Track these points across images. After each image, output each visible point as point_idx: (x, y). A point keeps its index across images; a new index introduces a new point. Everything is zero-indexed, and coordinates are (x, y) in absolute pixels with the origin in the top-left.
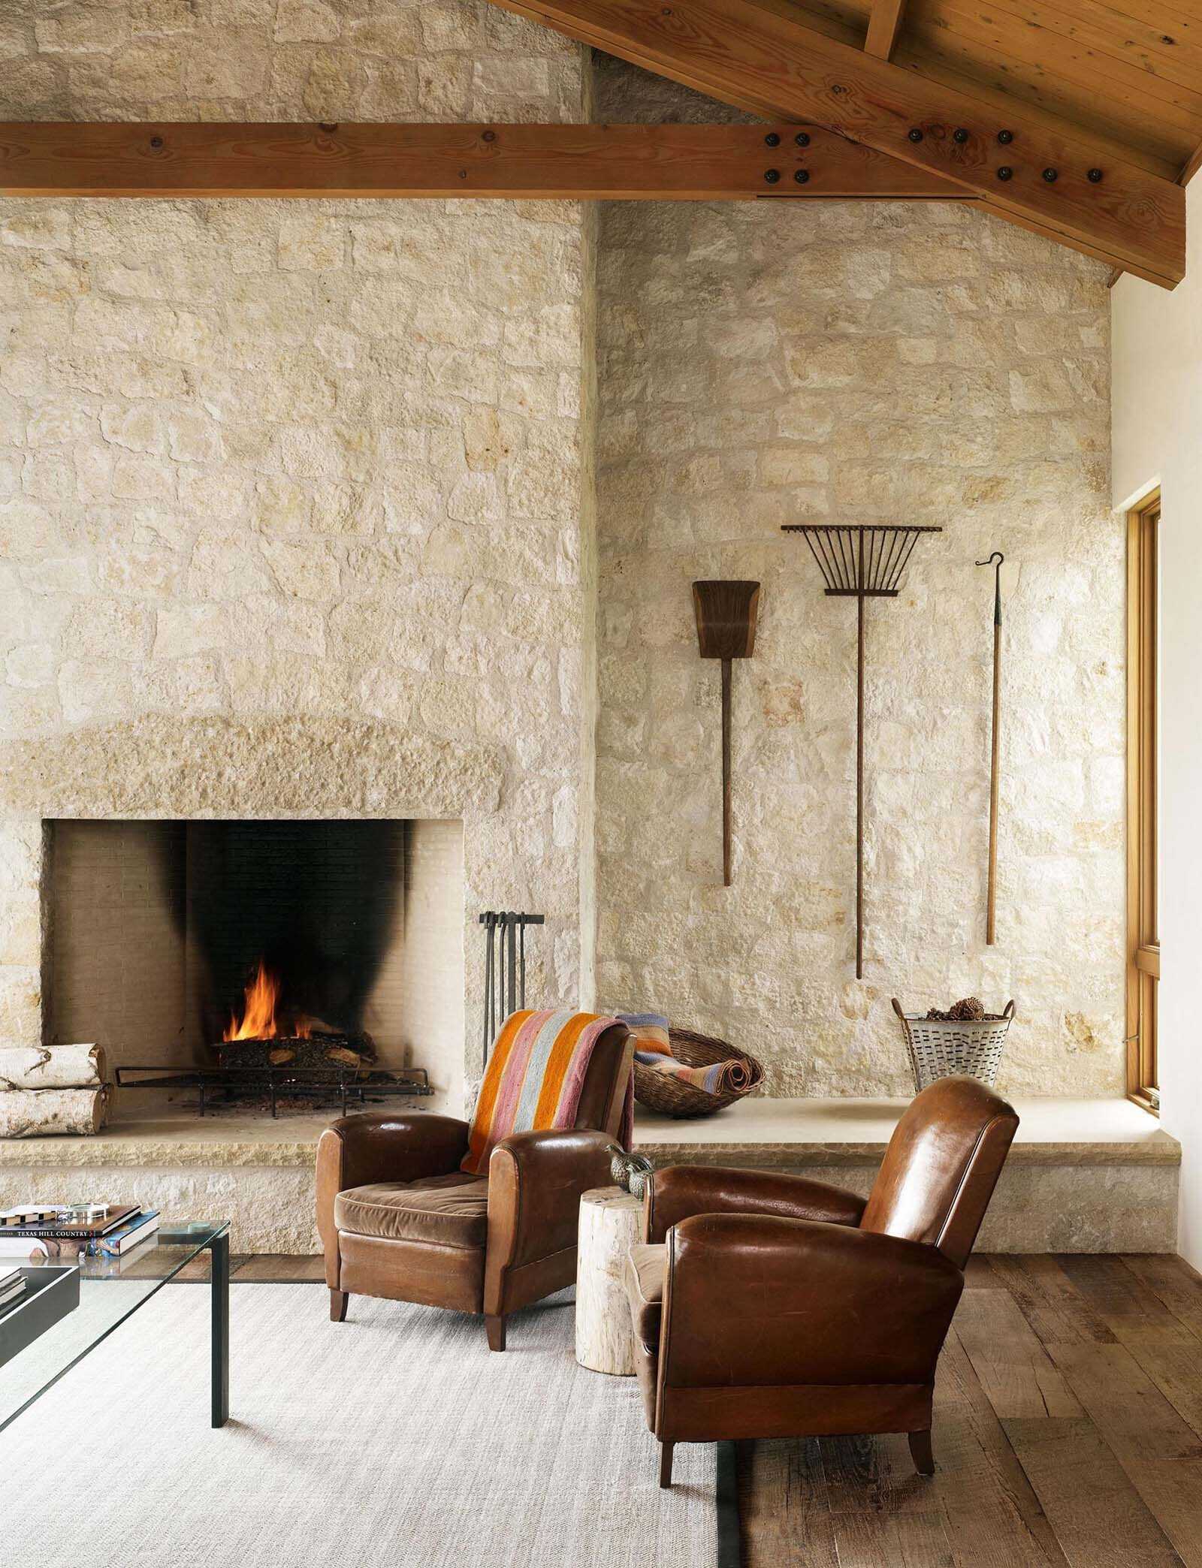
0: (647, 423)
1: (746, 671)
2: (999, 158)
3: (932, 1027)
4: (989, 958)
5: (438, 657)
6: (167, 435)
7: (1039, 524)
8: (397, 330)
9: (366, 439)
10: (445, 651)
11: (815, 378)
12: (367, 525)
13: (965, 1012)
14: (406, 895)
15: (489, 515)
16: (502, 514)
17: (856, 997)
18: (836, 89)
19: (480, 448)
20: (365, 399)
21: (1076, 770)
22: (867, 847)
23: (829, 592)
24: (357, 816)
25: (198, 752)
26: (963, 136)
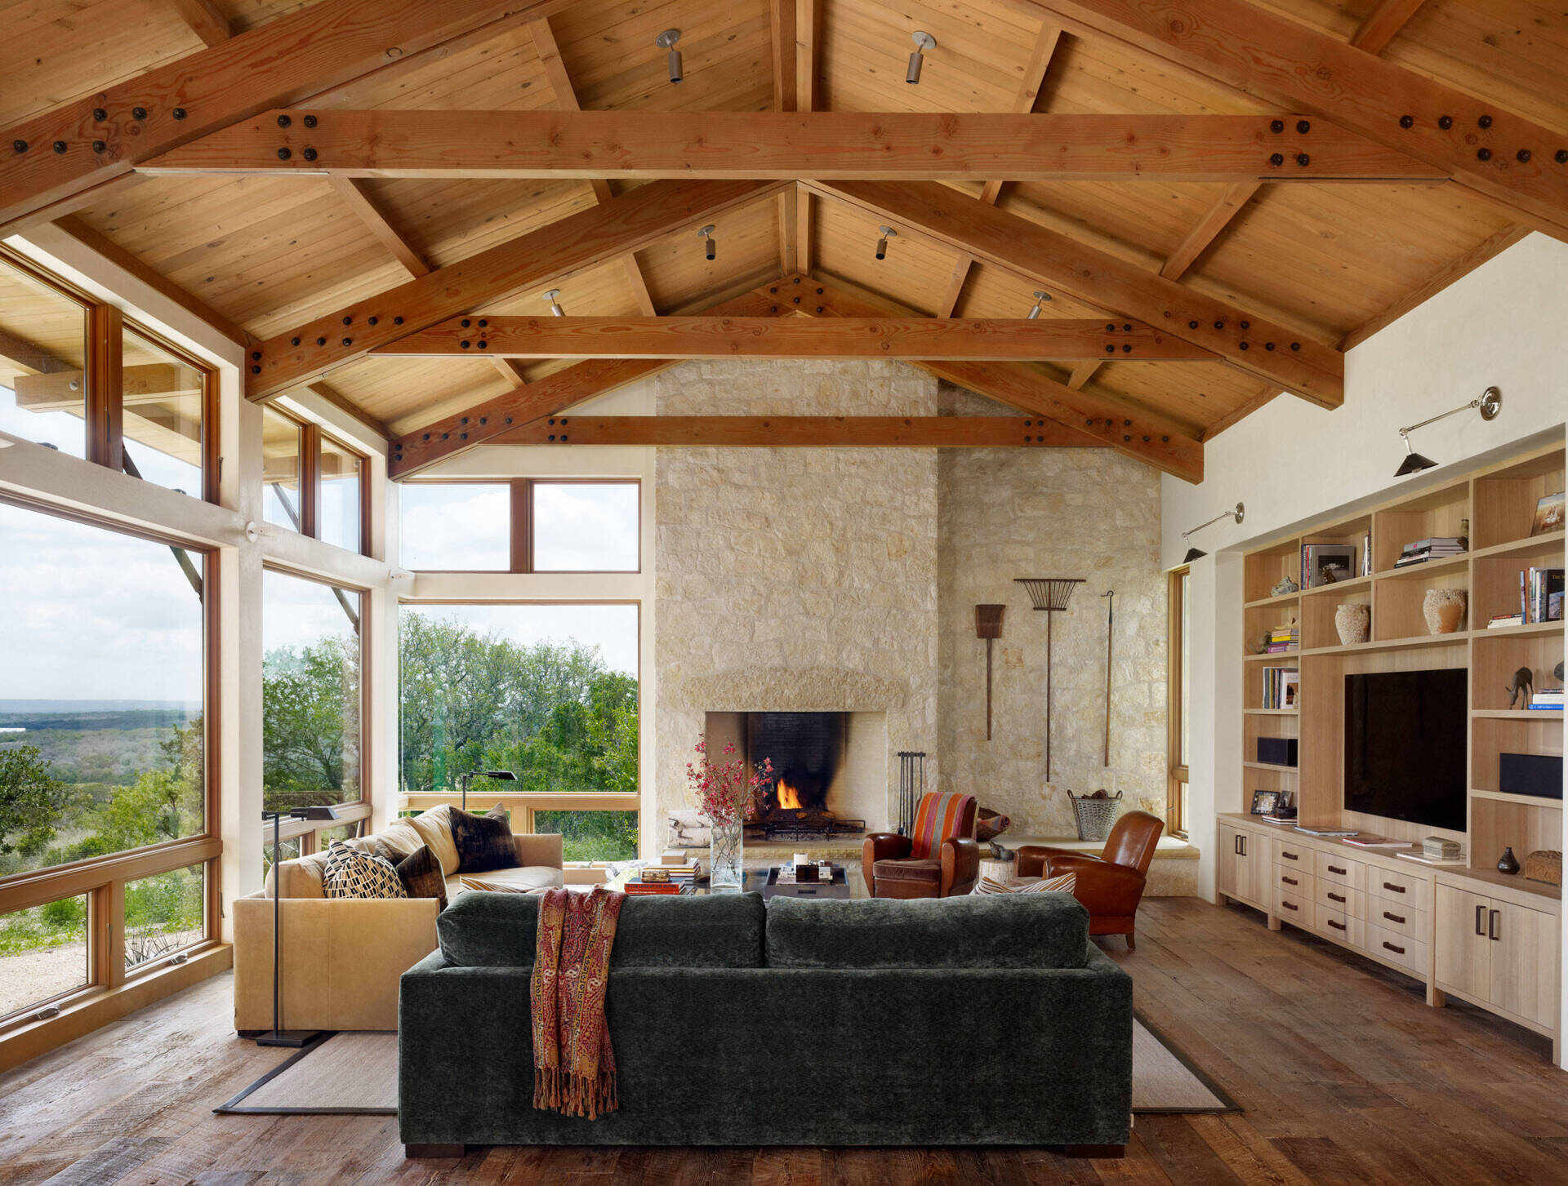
0: (953, 533)
1: (997, 644)
2: (1125, 432)
3: (1087, 802)
4: (1105, 773)
5: (876, 641)
6: (759, 544)
7: (1128, 577)
8: (858, 499)
9: (845, 546)
10: (879, 638)
11: (1029, 513)
12: (846, 584)
13: (1100, 795)
14: (846, 745)
15: (898, 580)
16: (904, 580)
17: (1047, 791)
18: (1056, 403)
19: (894, 551)
20: (844, 529)
21: (1145, 687)
22: (1051, 722)
23: (1035, 609)
24: (841, 710)
25: (773, 683)
26: (1110, 422)
